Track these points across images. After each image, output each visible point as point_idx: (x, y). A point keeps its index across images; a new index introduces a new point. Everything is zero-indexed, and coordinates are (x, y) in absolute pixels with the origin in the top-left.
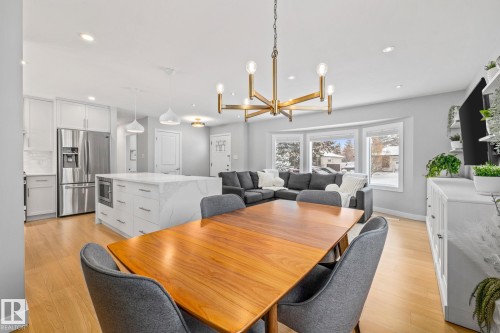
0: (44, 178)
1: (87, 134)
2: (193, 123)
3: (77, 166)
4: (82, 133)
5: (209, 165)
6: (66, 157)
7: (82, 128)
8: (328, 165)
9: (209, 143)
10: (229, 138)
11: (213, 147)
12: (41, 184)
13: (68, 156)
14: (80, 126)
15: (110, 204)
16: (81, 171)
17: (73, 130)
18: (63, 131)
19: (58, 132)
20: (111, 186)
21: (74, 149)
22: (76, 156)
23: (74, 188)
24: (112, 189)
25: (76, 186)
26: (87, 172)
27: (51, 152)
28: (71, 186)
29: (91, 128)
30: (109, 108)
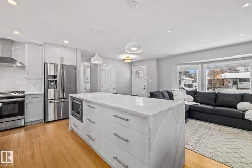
0: (36, 96)
1: (63, 66)
2: (124, 60)
3: (57, 88)
4: (59, 65)
5: (131, 85)
6: (50, 81)
7: (60, 63)
8: (185, 85)
9: (131, 72)
10: (145, 69)
11: (133, 74)
12: (35, 100)
13: (52, 81)
14: (58, 62)
15: (81, 119)
16: (59, 91)
17: (54, 64)
18: (49, 64)
19: (46, 65)
20: (82, 105)
21: (55, 77)
22: (56, 81)
23: (55, 103)
24: (82, 107)
25: (56, 101)
26: (63, 91)
27: (41, 78)
28: (53, 101)
29: (65, 63)
30: (76, 49)
